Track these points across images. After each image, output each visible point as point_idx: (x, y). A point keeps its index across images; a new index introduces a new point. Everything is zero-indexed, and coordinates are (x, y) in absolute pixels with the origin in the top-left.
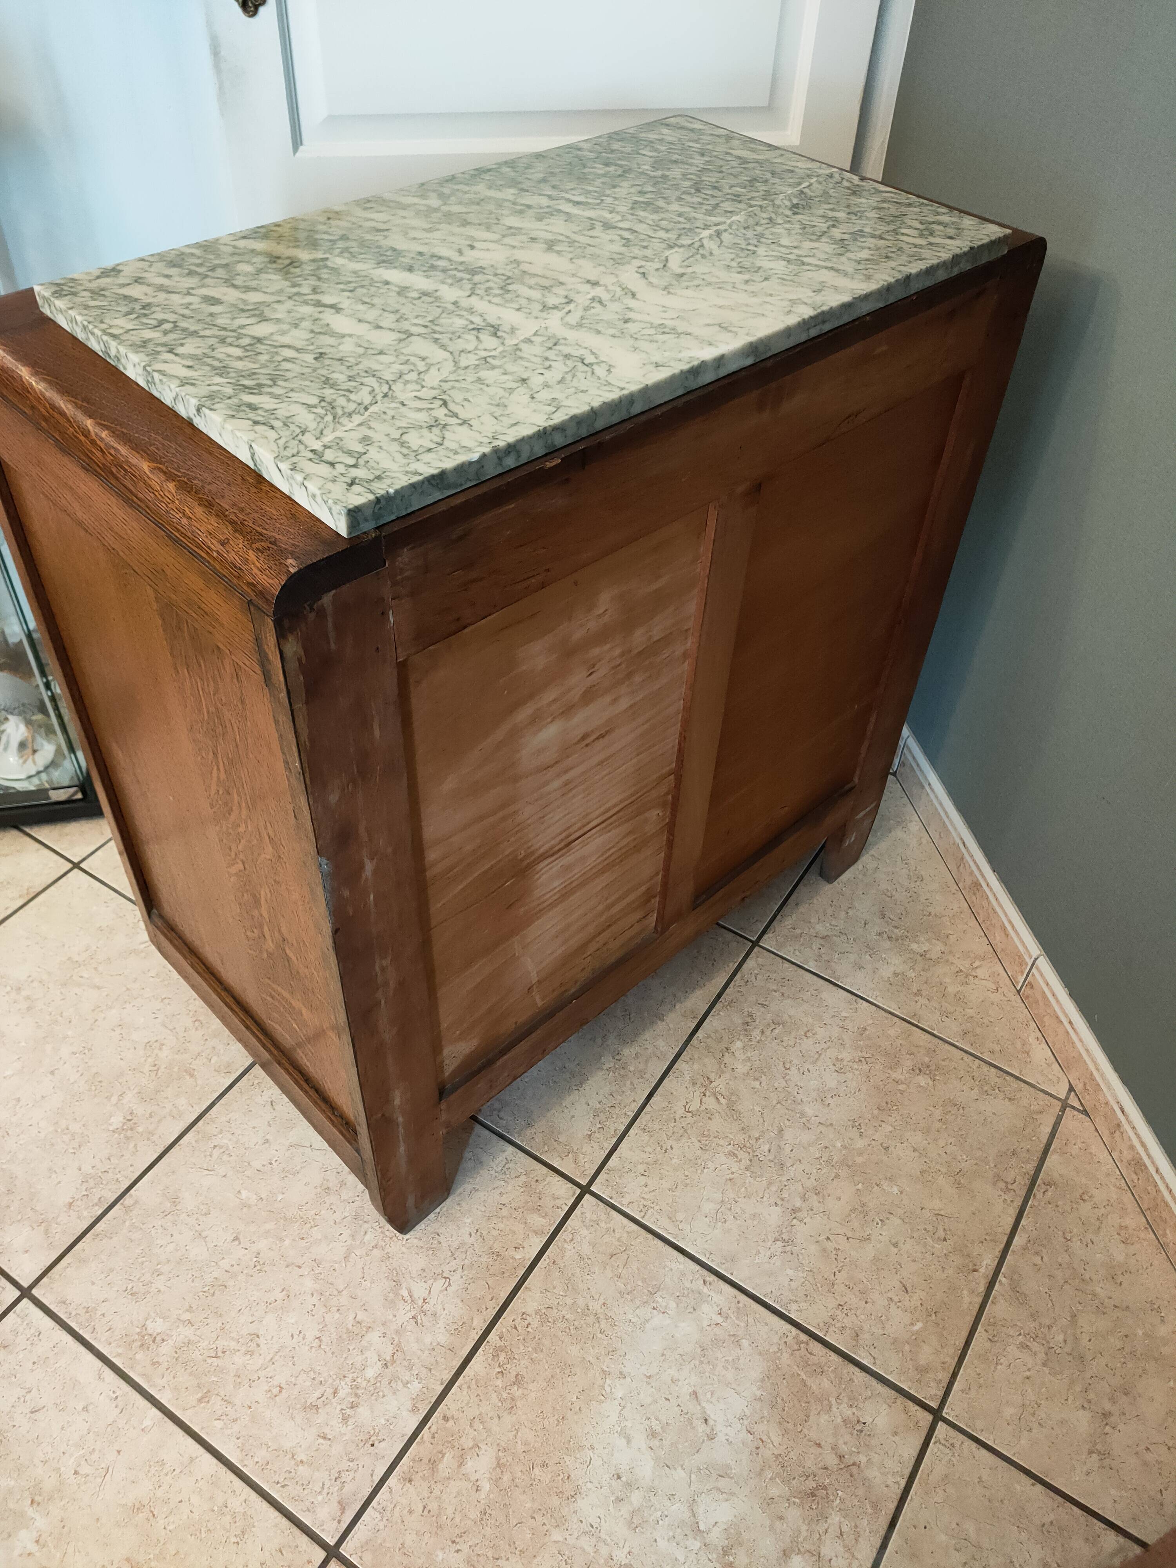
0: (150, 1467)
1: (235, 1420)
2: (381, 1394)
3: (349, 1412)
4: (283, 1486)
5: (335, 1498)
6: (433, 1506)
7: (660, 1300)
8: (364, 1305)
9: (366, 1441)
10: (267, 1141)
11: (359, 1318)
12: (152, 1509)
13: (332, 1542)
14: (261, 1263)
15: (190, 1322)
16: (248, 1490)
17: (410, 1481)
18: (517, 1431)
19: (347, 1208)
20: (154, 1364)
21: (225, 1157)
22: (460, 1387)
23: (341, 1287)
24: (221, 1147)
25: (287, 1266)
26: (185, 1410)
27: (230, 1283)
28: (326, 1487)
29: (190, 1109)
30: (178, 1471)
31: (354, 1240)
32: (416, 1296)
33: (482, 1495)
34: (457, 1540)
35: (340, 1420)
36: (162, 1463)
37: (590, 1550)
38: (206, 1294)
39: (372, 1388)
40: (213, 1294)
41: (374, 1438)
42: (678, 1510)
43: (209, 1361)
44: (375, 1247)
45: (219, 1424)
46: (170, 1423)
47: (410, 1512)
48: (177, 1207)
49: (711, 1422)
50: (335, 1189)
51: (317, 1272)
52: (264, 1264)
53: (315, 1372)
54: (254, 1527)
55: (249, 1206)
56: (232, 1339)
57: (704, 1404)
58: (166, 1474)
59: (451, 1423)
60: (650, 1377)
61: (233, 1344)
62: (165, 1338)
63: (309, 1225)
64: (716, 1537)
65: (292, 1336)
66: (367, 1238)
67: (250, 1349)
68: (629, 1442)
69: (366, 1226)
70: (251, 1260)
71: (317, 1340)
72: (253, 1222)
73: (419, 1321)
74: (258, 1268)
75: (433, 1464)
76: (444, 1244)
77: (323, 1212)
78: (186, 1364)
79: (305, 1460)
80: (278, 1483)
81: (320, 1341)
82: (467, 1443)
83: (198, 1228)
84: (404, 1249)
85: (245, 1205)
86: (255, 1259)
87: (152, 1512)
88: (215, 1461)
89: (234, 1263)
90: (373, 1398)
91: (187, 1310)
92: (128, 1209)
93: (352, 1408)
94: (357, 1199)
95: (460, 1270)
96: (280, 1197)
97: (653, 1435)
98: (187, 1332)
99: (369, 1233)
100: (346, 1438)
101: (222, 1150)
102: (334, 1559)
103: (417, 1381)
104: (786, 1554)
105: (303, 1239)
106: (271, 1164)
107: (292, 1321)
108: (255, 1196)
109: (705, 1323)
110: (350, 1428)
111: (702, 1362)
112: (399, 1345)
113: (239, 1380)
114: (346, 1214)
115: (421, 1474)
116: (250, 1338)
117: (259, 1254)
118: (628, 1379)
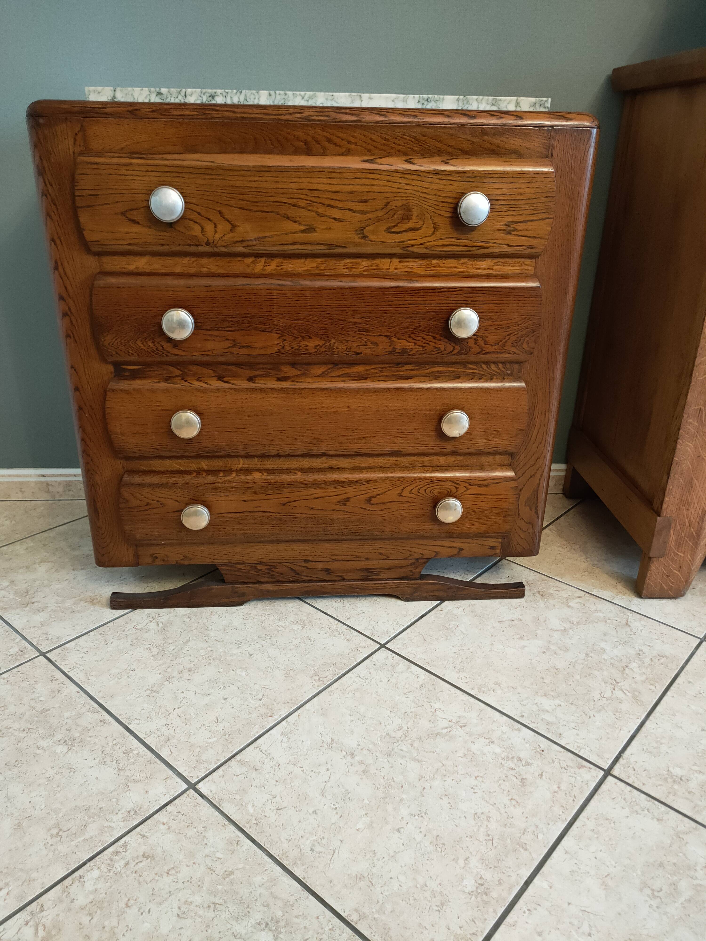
0: (576, 880)
1: (537, 826)
2: (511, 745)
3: (524, 762)
4: (575, 797)
5: (577, 770)
6: (573, 725)
7: (450, 627)
8: (453, 752)
9: (540, 754)
10: (315, 812)
11: (462, 755)
12: (604, 876)
13: (602, 773)
14: (419, 813)
15: (466, 859)
16: (581, 817)
17: (561, 734)
18: (525, 687)
19: (381, 760)
20: (500, 883)
21: (324, 842)
22: (503, 709)
23: (441, 764)
24: (313, 845)
25: (423, 796)
26: (533, 859)
27: (435, 833)
28: (572, 775)
29: (268, 872)
30: (576, 861)
31: (405, 757)
32: (447, 726)
33: (562, 704)
34: (588, 716)
35: (529, 767)
36: (572, 872)
37: (582, 666)
38: (443, 849)
39: (508, 750)
40: (444, 844)
41: (538, 750)
42: (556, 635)
43: (495, 844)
44: (412, 745)
45: (541, 836)
46: (544, 869)
47: (578, 735)
48: (366, 875)
49: (513, 619)
50: (364, 767)
51: (428, 778)
52: (420, 811)
53: (499, 780)
54: (602, 814)
55: (372, 822)
56: (478, 830)
57: (504, 620)
58: (580, 869)
59: (524, 714)
60: (492, 636)
61: (482, 829)
62: (479, 876)
63: (392, 783)
64: (567, 625)
65: (475, 793)
66: (404, 748)
67: (485, 818)
68: (526, 646)
69: (396, 750)
70: (417, 819)
71: (478, 778)
72: (385, 819)
73: (464, 725)
74: (423, 815)
75: (548, 723)
76: (413, 710)
77: (382, 774)
78: (499, 861)
79: (557, 786)
80: (573, 800)
81: (478, 776)
82: (535, 708)
83: (386, 859)
84: (415, 730)
85: (371, 825)
86: (416, 817)
87: (606, 877)
88: (566, 838)
89: (418, 831)
90: (513, 749)
91: (456, 862)
92: (363, 917)
93: (521, 760)
94: (374, 754)
95: (431, 703)
96: (366, 801)
97: (521, 638)
98: (474, 862)
99: (401, 748)
100: (540, 764)
101: (316, 844)
102: (611, 772)
103: (501, 728)
104: (569, 607)
105: (402, 787)
106: (336, 808)
107: (464, 793)
108: (363, 819)
109: (463, 613)
110: (534, 762)
111: (483, 618)
112: (479, 735)
113: (508, 825)
114: (386, 761)
115: (556, 729)
116: (477, 818)
117: (412, 815)
118: (494, 643)
